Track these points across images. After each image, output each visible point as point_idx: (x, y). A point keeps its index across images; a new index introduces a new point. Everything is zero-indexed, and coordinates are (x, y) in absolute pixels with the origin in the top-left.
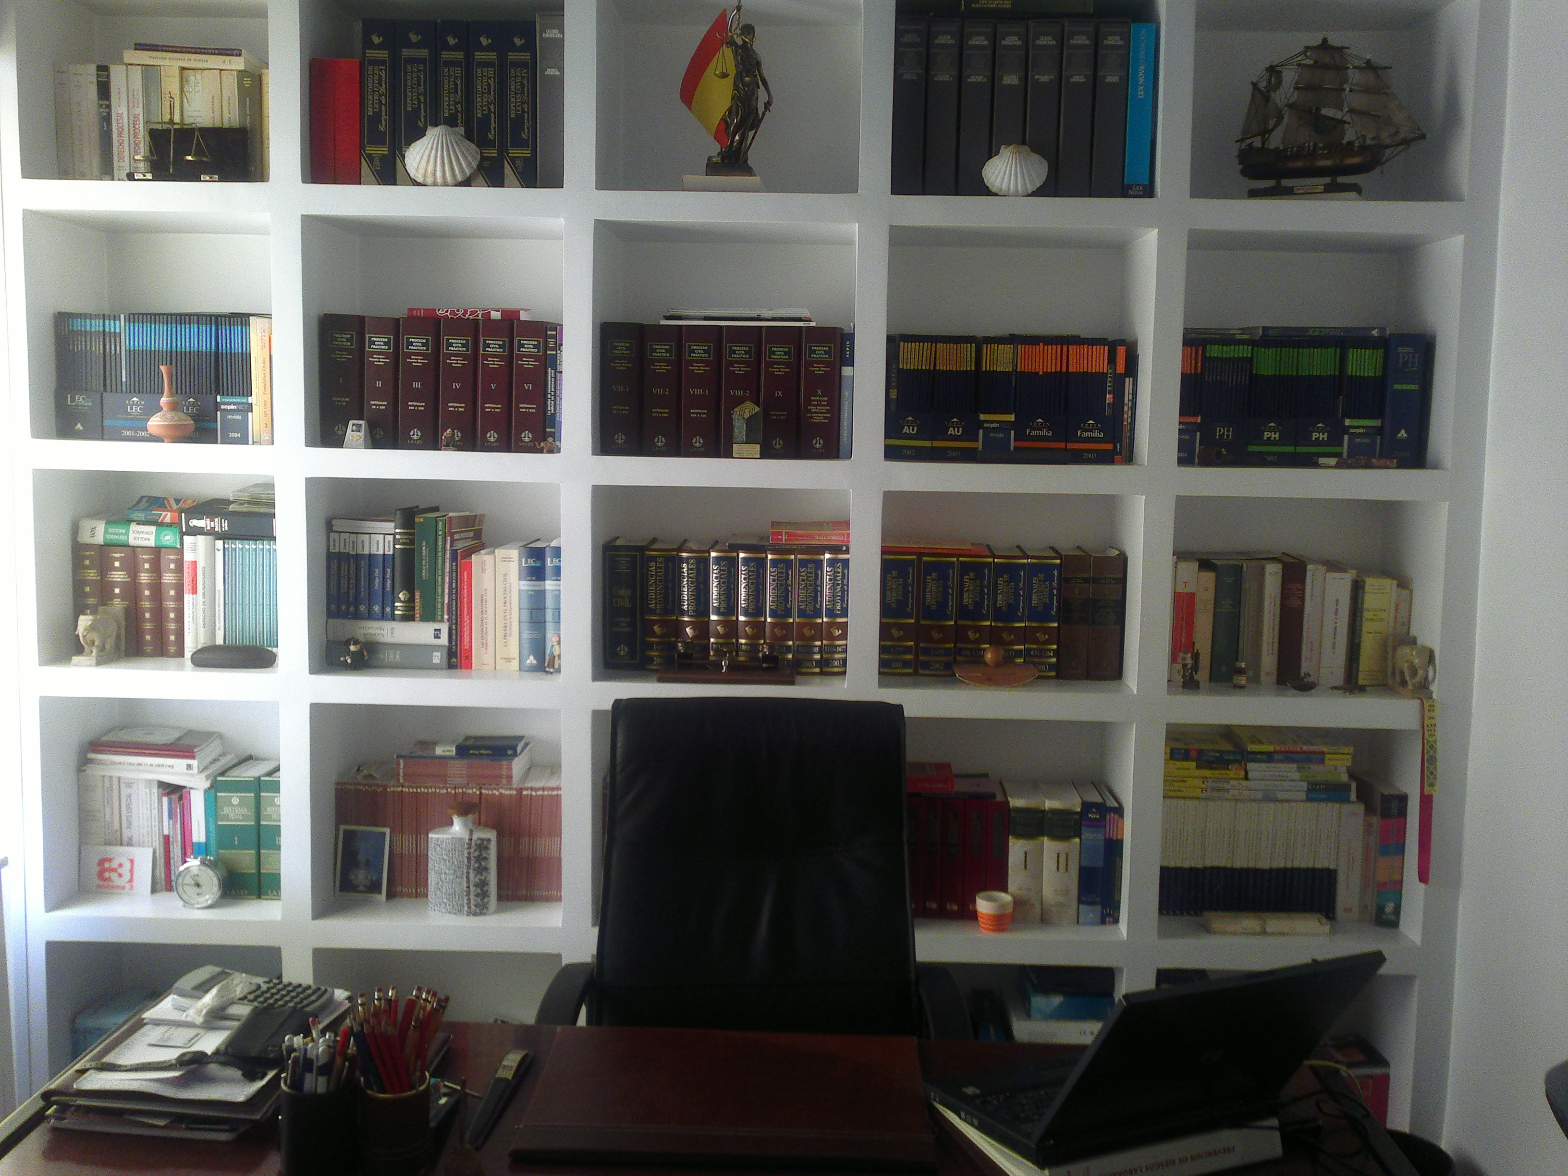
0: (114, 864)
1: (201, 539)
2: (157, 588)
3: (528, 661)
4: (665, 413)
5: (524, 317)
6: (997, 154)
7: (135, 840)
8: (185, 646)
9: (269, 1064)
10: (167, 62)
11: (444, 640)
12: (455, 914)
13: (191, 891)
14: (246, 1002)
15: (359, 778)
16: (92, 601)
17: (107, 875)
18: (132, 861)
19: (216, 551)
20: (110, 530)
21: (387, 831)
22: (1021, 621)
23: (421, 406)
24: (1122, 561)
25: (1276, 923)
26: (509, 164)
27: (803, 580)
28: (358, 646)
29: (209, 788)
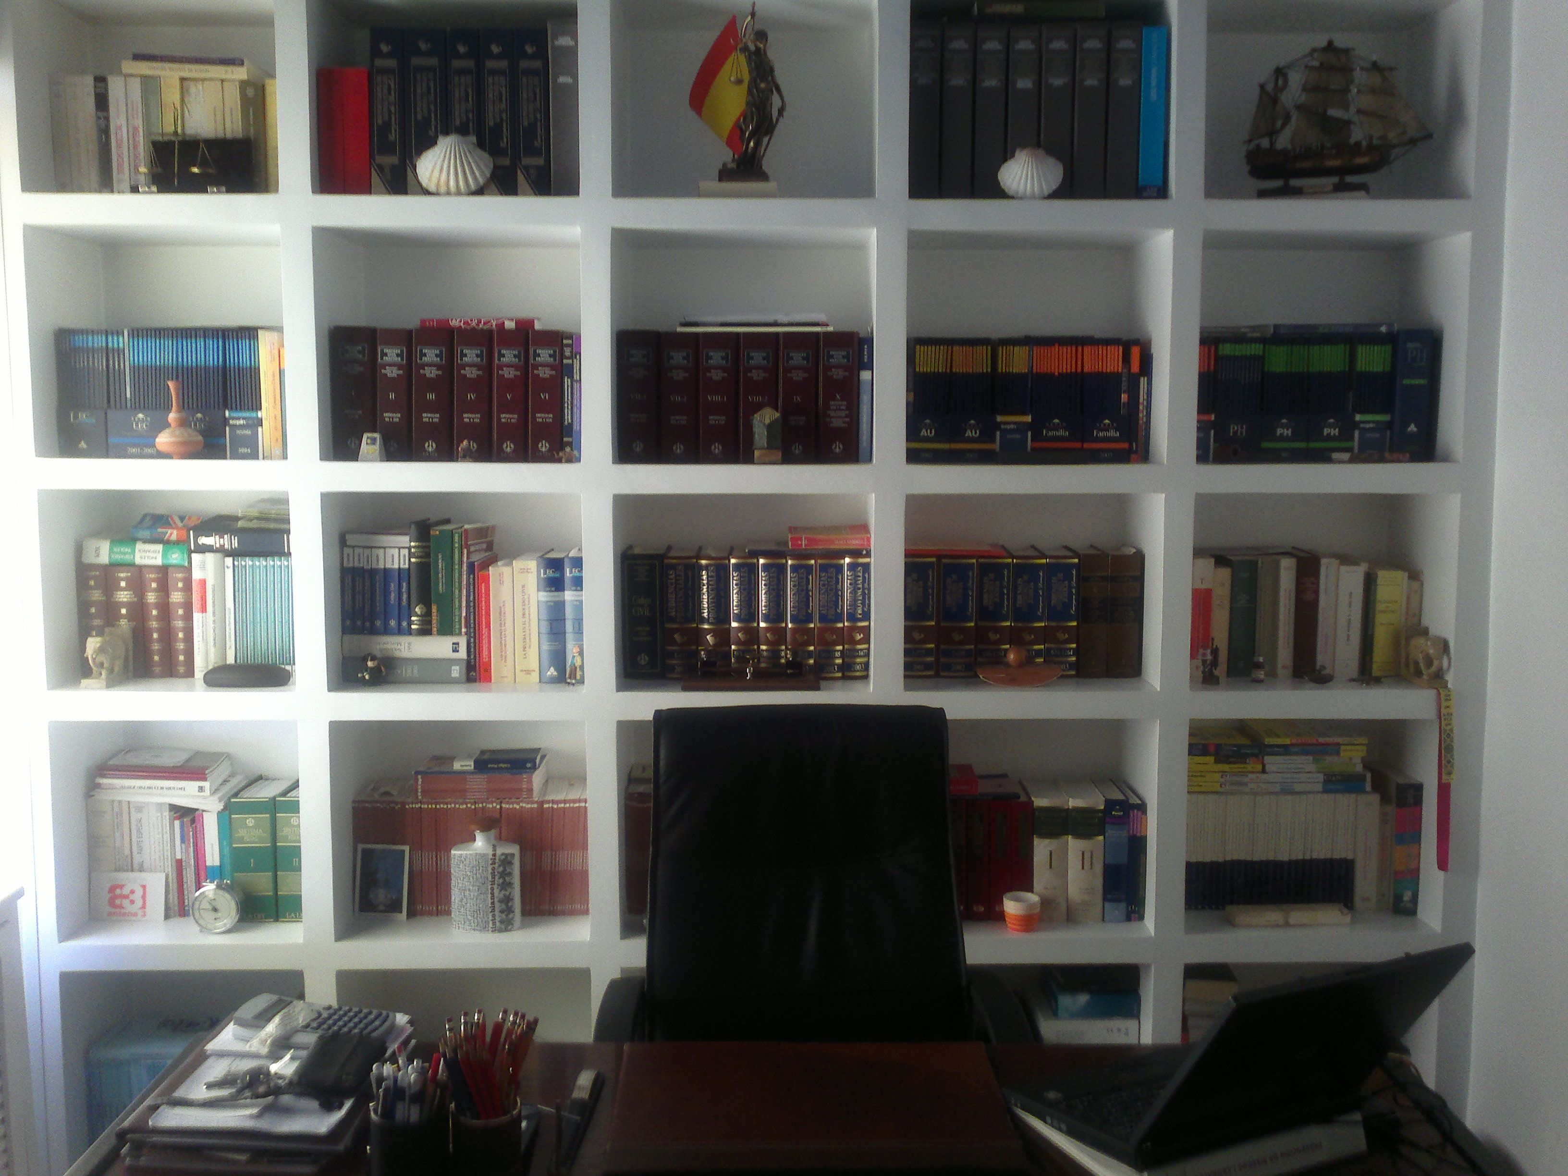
0: (126, 891)
1: (210, 557)
2: (165, 608)
3: (549, 673)
4: (683, 420)
5: (538, 326)
6: (1013, 156)
7: (146, 865)
8: (195, 666)
9: (344, 1094)
10: (168, 73)
11: (463, 654)
12: (481, 930)
13: (209, 916)
14: (309, 1029)
15: (377, 797)
16: (97, 622)
17: (118, 902)
18: (144, 887)
19: (226, 568)
20: (115, 550)
21: (407, 848)
22: (1041, 621)
23: (436, 418)
24: (1138, 561)
25: (1299, 915)
26: (523, 174)
27: (824, 585)
28: (376, 662)
29: (222, 810)
